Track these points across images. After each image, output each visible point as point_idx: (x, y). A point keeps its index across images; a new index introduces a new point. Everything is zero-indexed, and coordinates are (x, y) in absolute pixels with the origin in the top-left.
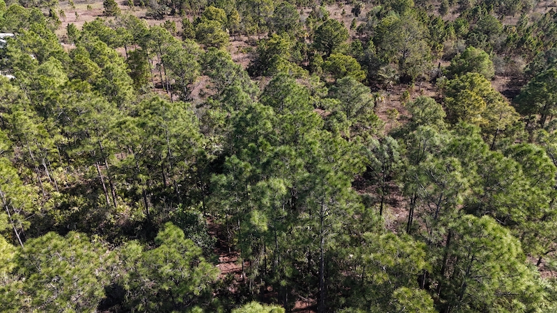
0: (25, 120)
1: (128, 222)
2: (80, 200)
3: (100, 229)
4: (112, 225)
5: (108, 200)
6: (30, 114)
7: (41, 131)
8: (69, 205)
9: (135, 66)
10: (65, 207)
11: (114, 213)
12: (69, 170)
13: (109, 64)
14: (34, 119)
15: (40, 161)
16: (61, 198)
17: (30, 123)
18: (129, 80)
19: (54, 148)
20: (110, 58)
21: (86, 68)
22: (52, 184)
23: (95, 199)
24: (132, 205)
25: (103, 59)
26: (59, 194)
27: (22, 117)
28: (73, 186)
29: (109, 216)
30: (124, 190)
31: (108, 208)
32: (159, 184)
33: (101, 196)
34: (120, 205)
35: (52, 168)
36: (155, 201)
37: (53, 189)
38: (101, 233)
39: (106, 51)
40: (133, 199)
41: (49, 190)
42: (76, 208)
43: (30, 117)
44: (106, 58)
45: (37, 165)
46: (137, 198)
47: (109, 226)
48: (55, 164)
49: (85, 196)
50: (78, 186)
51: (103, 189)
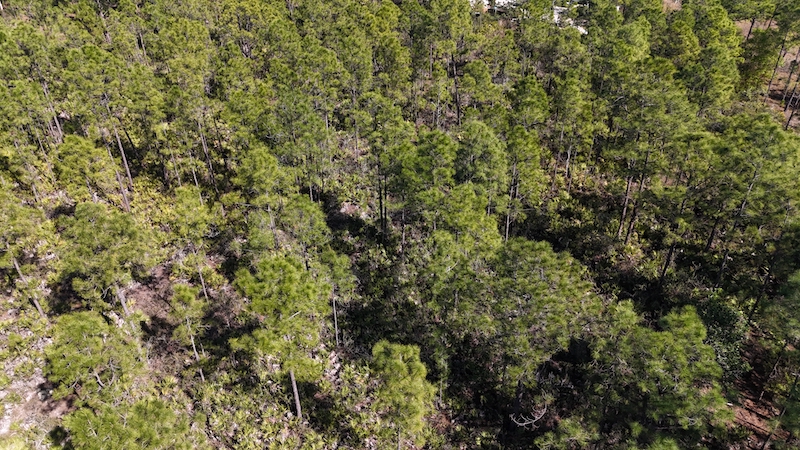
0: (576, 92)
1: (631, 271)
2: (587, 214)
3: (593, 262)
4: (609, 265)
5: (621, 231)
6: (583, 86)
7: (586, 111)
8: (572, 215)
9: (755, 54)
10: (567, 214)
11: (620, 251)
12: (592, 171)
13: (716, 44)
14: (585, 94)
15: (566, 147)
16: (568, 201)
17: (578, 97)
18: (735, 74)
19: (590, 137)
20: (722, 34)
21: (680, 42)
22: (566, 180)
23: (606, 221)
24: (648, 252)
25: (711, 34)
26: (567, 196)
27: (574, 87)
28: (588, 193)
29: (612, 252)
30: (646, 228)
31: (615, 240)
32: (700, 242)
33: (614, 221)
34: (633, 244)
35: (576, 162)
36: (681, 262)
37: (564, 186)
38: (593, 267)
39: (721, 23)
40: (653, 245)
41: (560, 185)
42: (578, 222)
43: (582, 90)
44: (717, 33)
45: (561, 151)
46: (658, 246)
47: (605, 263)
48: (581, 158)
49: (595, 212)
50: (594, 196)
51: (621, 214)
